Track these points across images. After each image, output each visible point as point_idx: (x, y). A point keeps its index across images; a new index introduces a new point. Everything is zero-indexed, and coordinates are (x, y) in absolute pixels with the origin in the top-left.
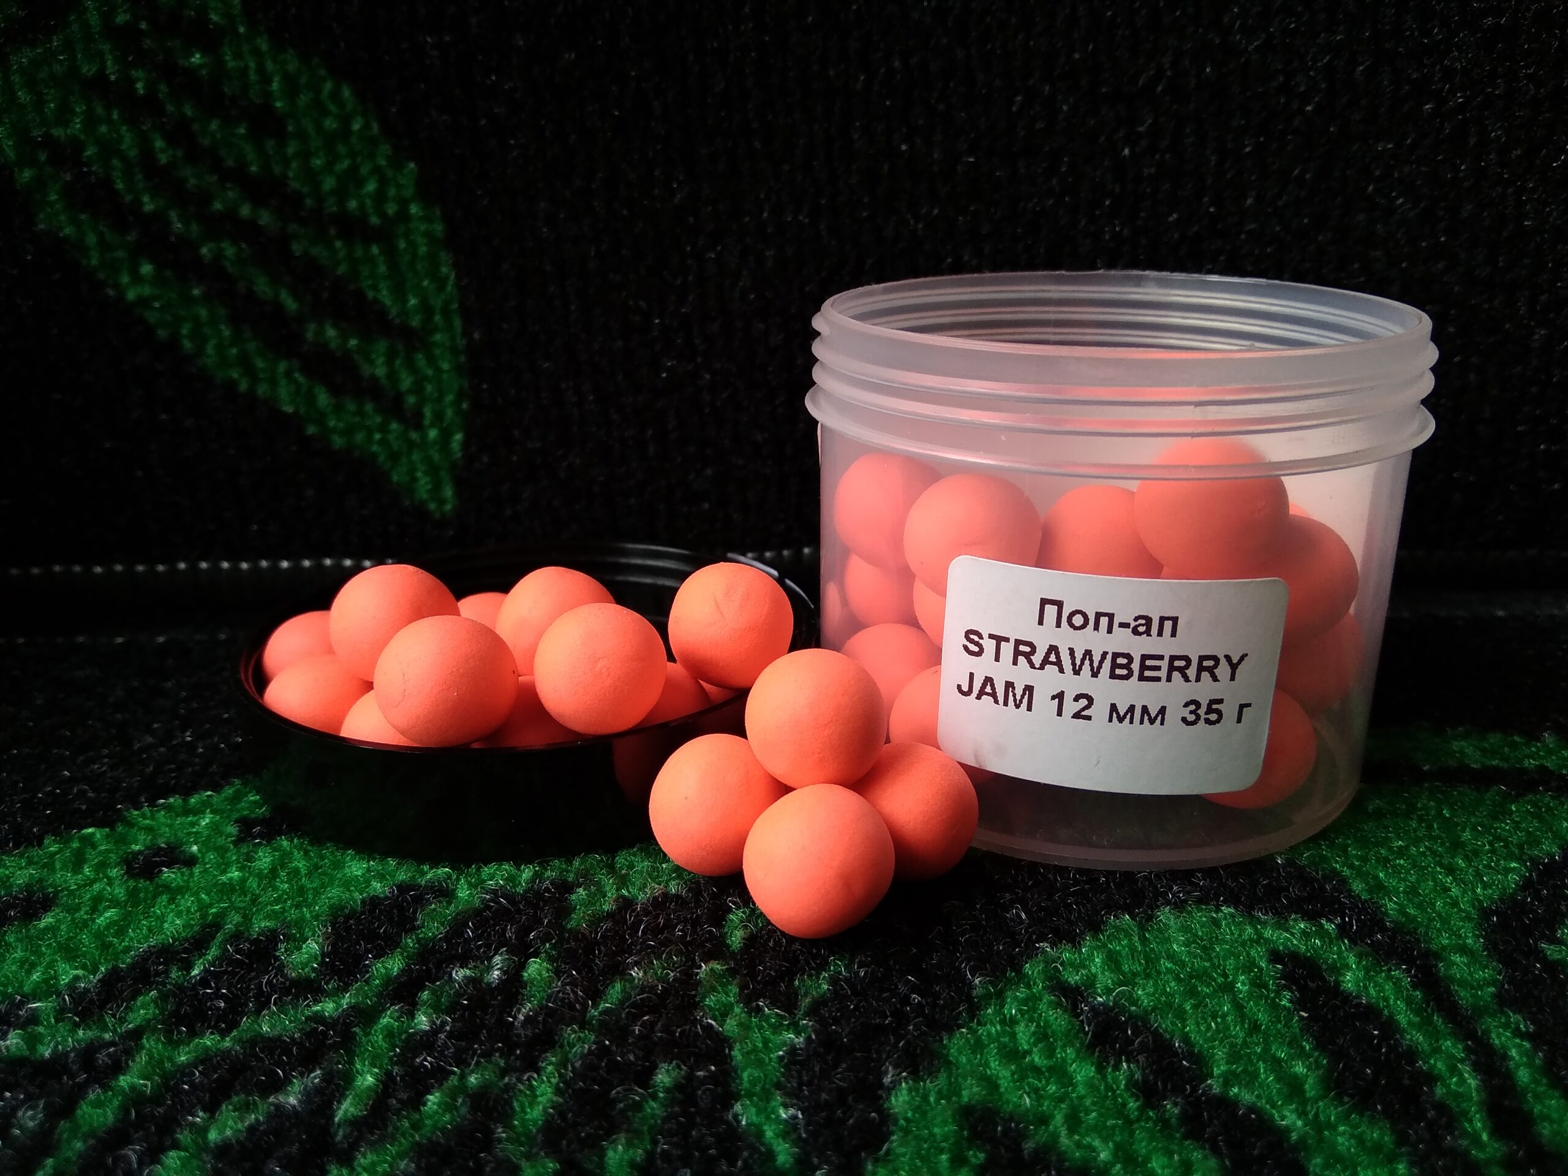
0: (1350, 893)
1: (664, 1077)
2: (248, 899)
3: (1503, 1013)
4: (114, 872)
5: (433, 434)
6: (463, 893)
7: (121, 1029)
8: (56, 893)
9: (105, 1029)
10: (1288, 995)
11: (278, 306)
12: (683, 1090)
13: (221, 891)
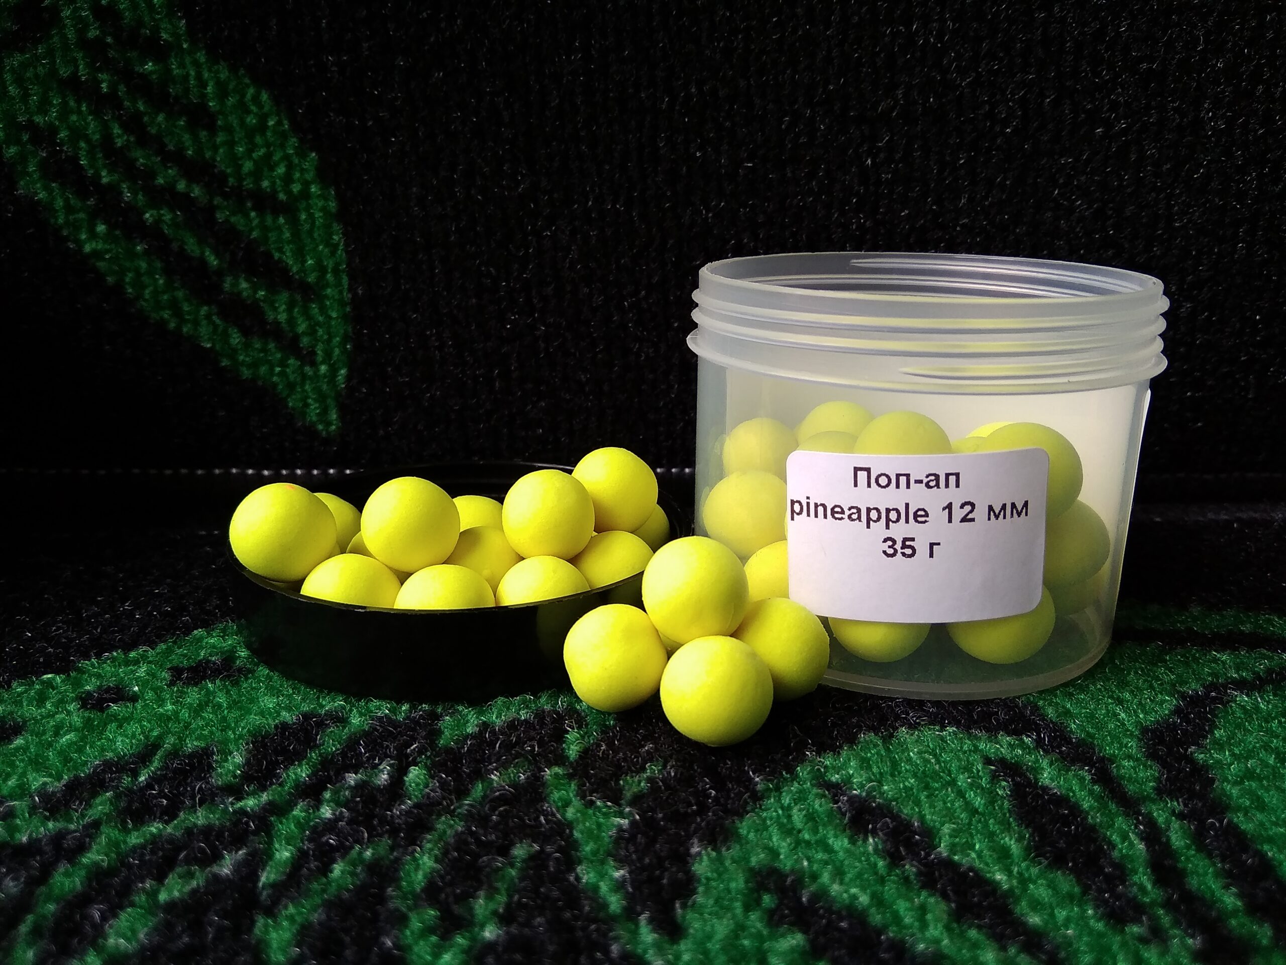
1: (520, 851)
2: (181, 725)
3: (1162, 799)
4: (72, 707)
5: (323, 368)
6: (356, 720)
7: (83, 821)
8: (25, 722)
9: (70, 821)
11: (203, 262)
12: (536, 861)
13: (160, 720)
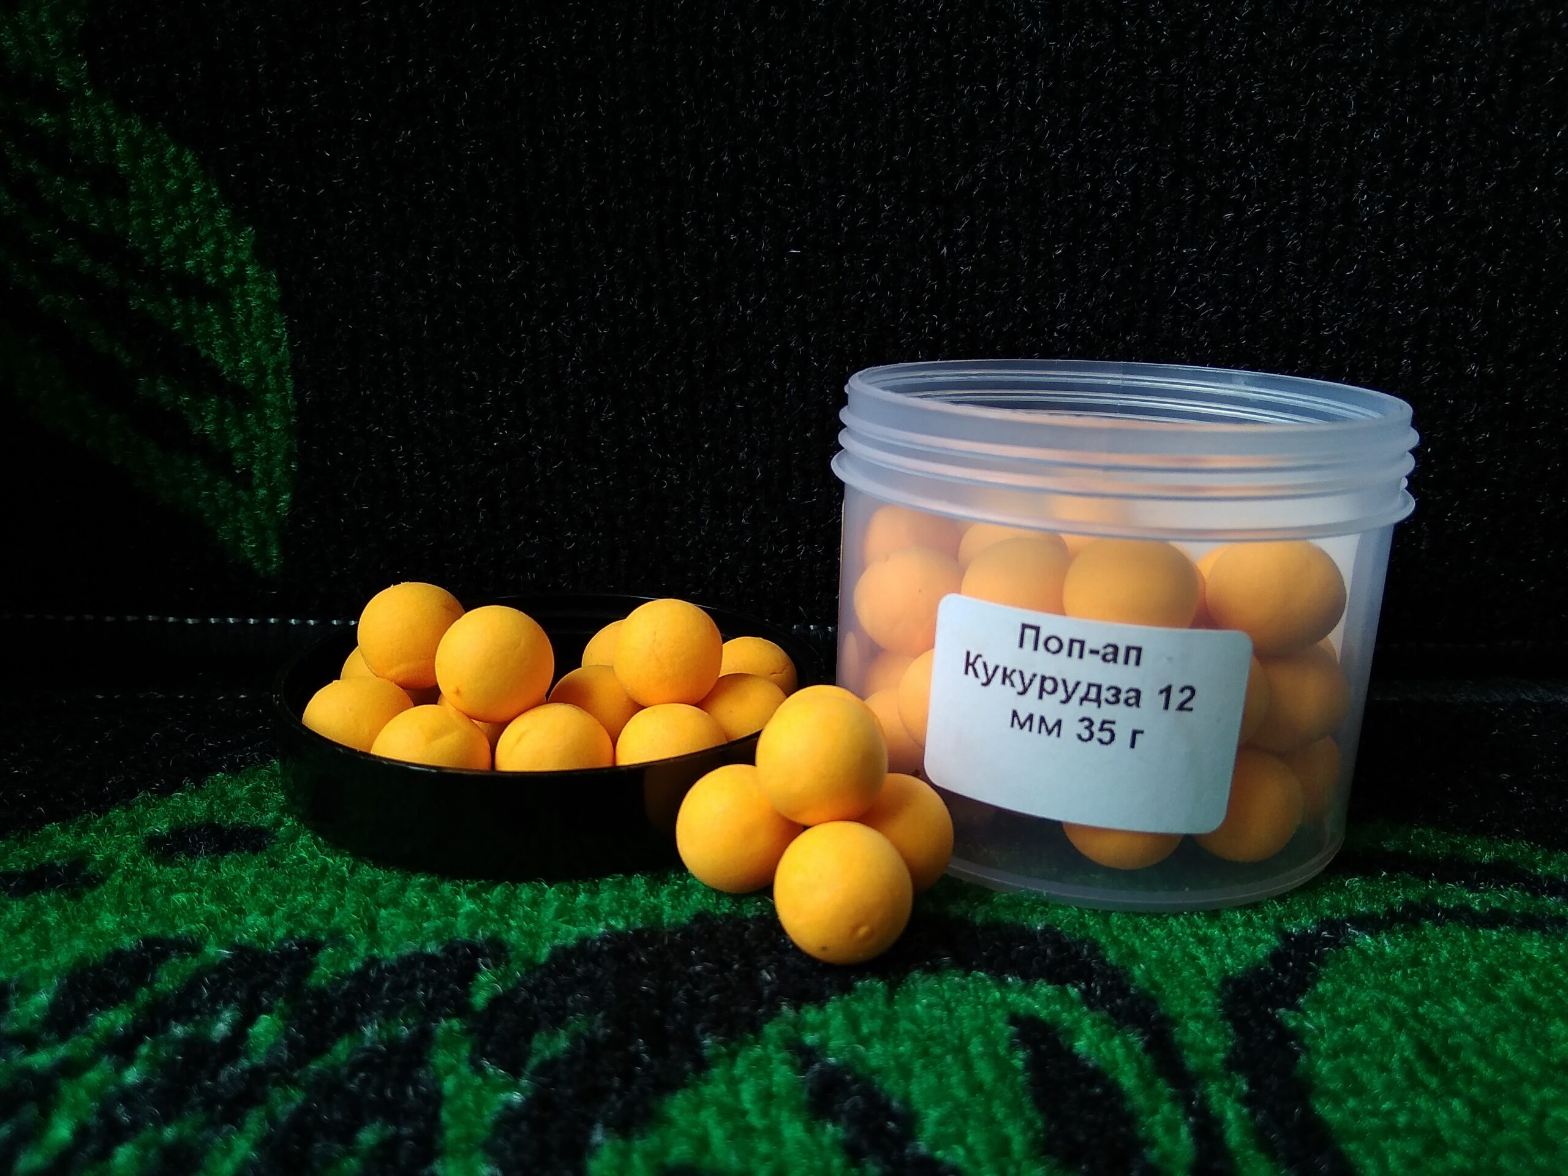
0: (1102, 961)
1: (368, 1137)
3: (1229, 1077)
5: (261, 492)
10: (1021, 1054)
11: (112, 360)
12: (388, 1148)
